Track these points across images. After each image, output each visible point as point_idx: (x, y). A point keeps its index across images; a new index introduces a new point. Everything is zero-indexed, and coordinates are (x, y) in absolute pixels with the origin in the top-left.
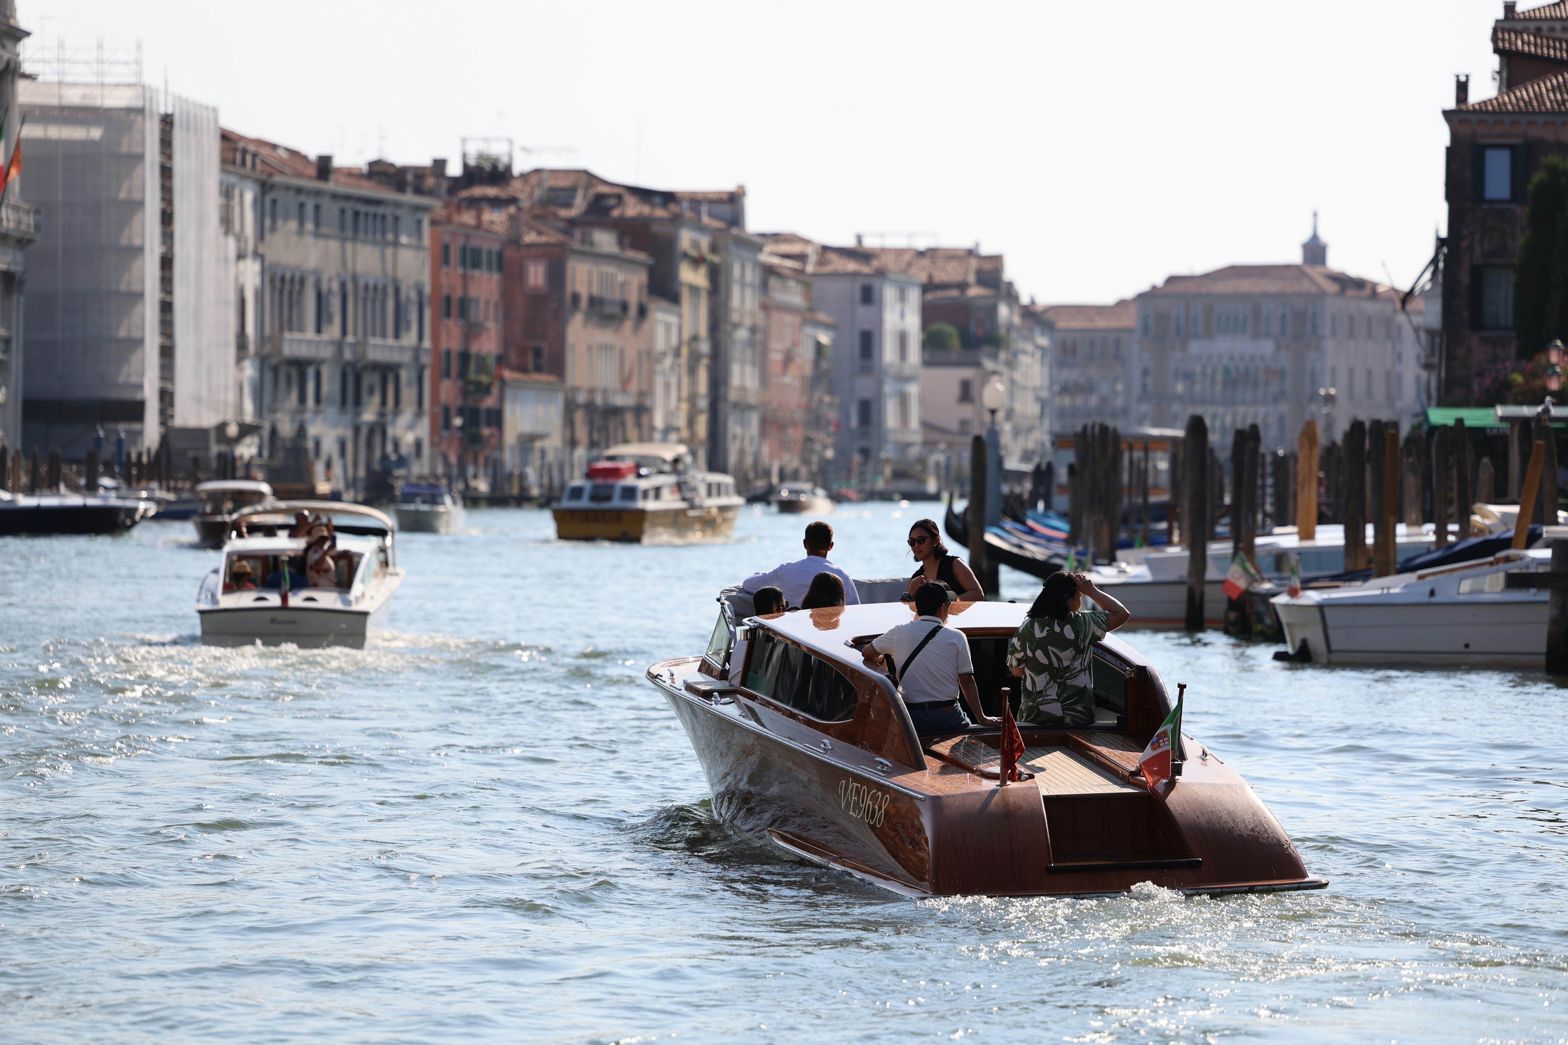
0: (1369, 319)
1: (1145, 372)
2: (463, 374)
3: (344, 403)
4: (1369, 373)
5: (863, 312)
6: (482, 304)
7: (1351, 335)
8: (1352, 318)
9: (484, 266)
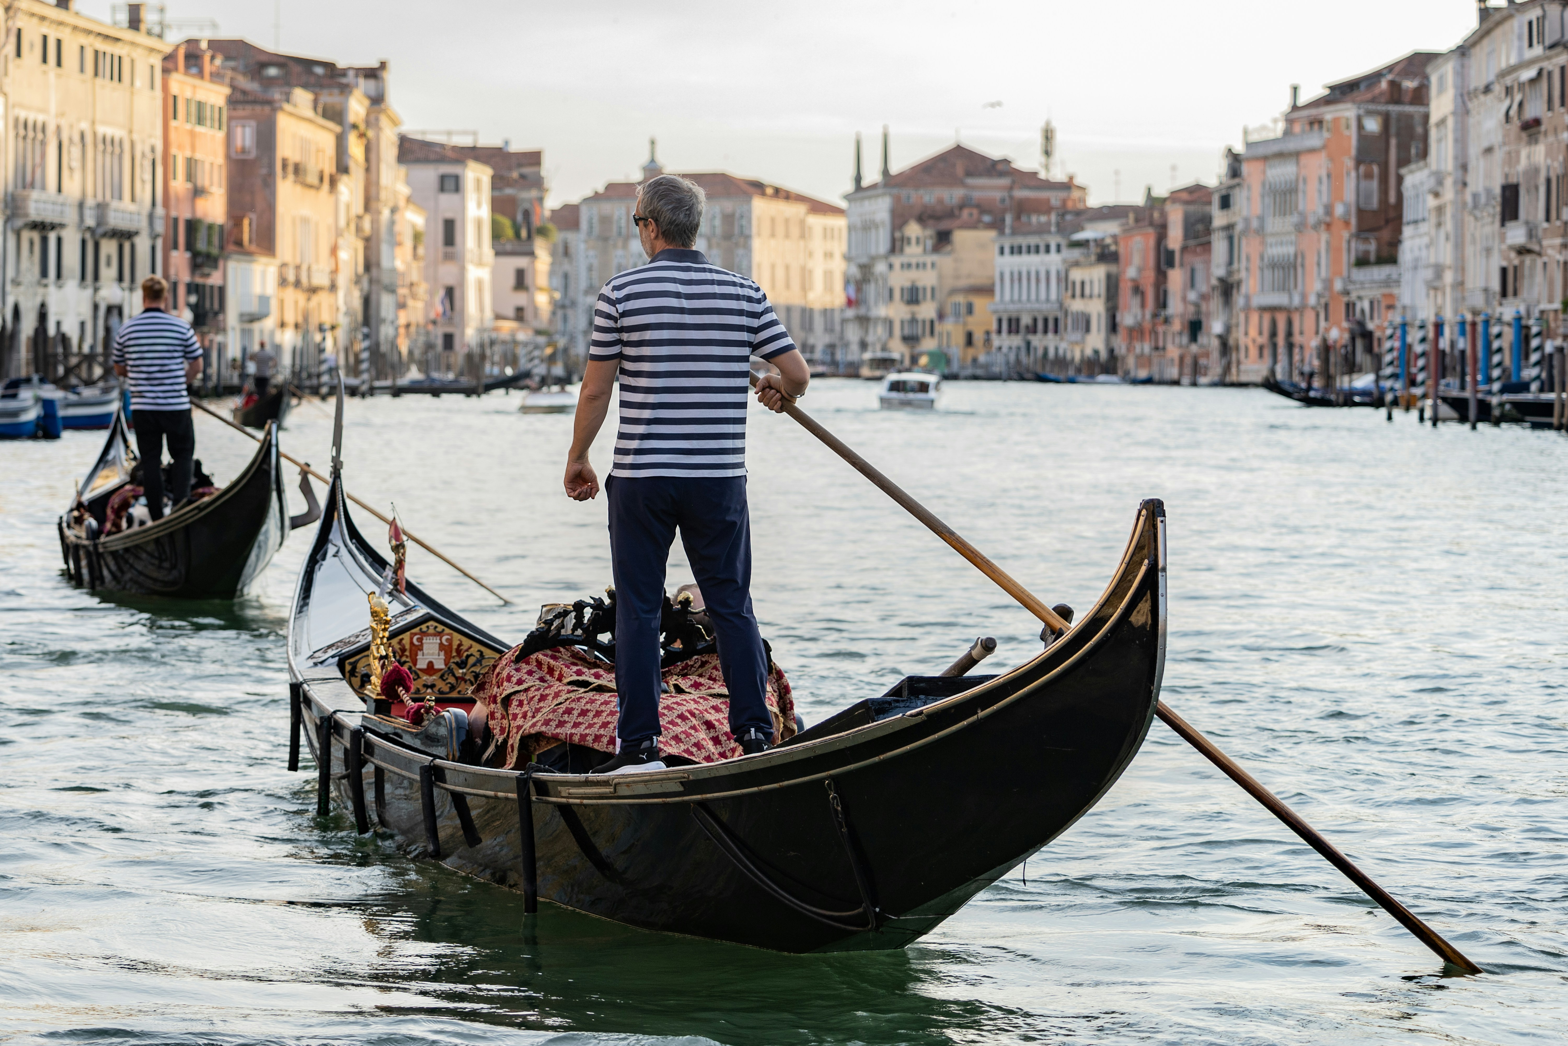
0: (787, 221)
1: (590, 269)
2: (190, 246)
3: (83, 277)
4: (787, 268)
5: (447, 200)
6: (207, 167)
7: (773, 235)
8: (773, 220)
9: (208, 122)
